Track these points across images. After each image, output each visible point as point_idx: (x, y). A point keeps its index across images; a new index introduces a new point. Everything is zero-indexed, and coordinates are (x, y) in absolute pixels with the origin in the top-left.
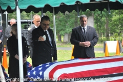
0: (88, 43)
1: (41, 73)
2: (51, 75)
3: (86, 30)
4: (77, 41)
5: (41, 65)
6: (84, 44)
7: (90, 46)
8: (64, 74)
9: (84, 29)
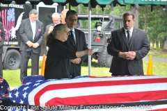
0: (132, 54)
1: (25, 95)
2: (37, 99)
3: (131, 34)
4: (115, 50)
5: (28, 84)
6: (125, 55)
7: (135, 59)
8: (56, 98)
9: (128, 32)
